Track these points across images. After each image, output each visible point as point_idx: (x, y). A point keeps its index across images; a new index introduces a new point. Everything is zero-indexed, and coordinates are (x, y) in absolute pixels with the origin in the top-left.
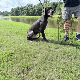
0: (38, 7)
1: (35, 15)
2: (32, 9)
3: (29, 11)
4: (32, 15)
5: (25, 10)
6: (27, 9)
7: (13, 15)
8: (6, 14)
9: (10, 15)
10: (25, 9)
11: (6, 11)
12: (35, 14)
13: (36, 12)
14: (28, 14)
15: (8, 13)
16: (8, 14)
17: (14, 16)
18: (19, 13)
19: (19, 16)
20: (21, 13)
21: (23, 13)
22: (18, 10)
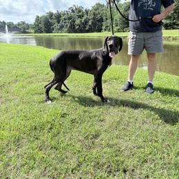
0: (94, 14)
1: (88, 31)
2: (80, 17)
3: (74, 21)
4: (81, 31)
5: (65, 19)
6: (70, 19)
7: (39, 31)
8: (24, 29)
9: (33, 31)
10: (66, 17)
11: (24, 23)
12: (87, 29)
13: (90, 23)
14: (73, 29)
15: (28, 26)
16: (28, 29)
17: (41, 32)
18: (52, 27)
19: (51, 32)
20: (56, 26)
21: (62, 27)
22: (51, 19)
